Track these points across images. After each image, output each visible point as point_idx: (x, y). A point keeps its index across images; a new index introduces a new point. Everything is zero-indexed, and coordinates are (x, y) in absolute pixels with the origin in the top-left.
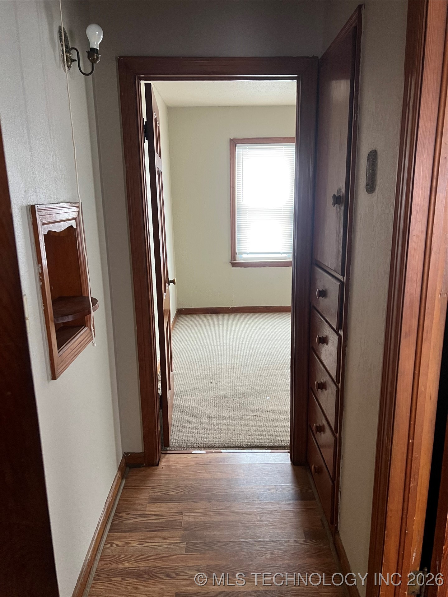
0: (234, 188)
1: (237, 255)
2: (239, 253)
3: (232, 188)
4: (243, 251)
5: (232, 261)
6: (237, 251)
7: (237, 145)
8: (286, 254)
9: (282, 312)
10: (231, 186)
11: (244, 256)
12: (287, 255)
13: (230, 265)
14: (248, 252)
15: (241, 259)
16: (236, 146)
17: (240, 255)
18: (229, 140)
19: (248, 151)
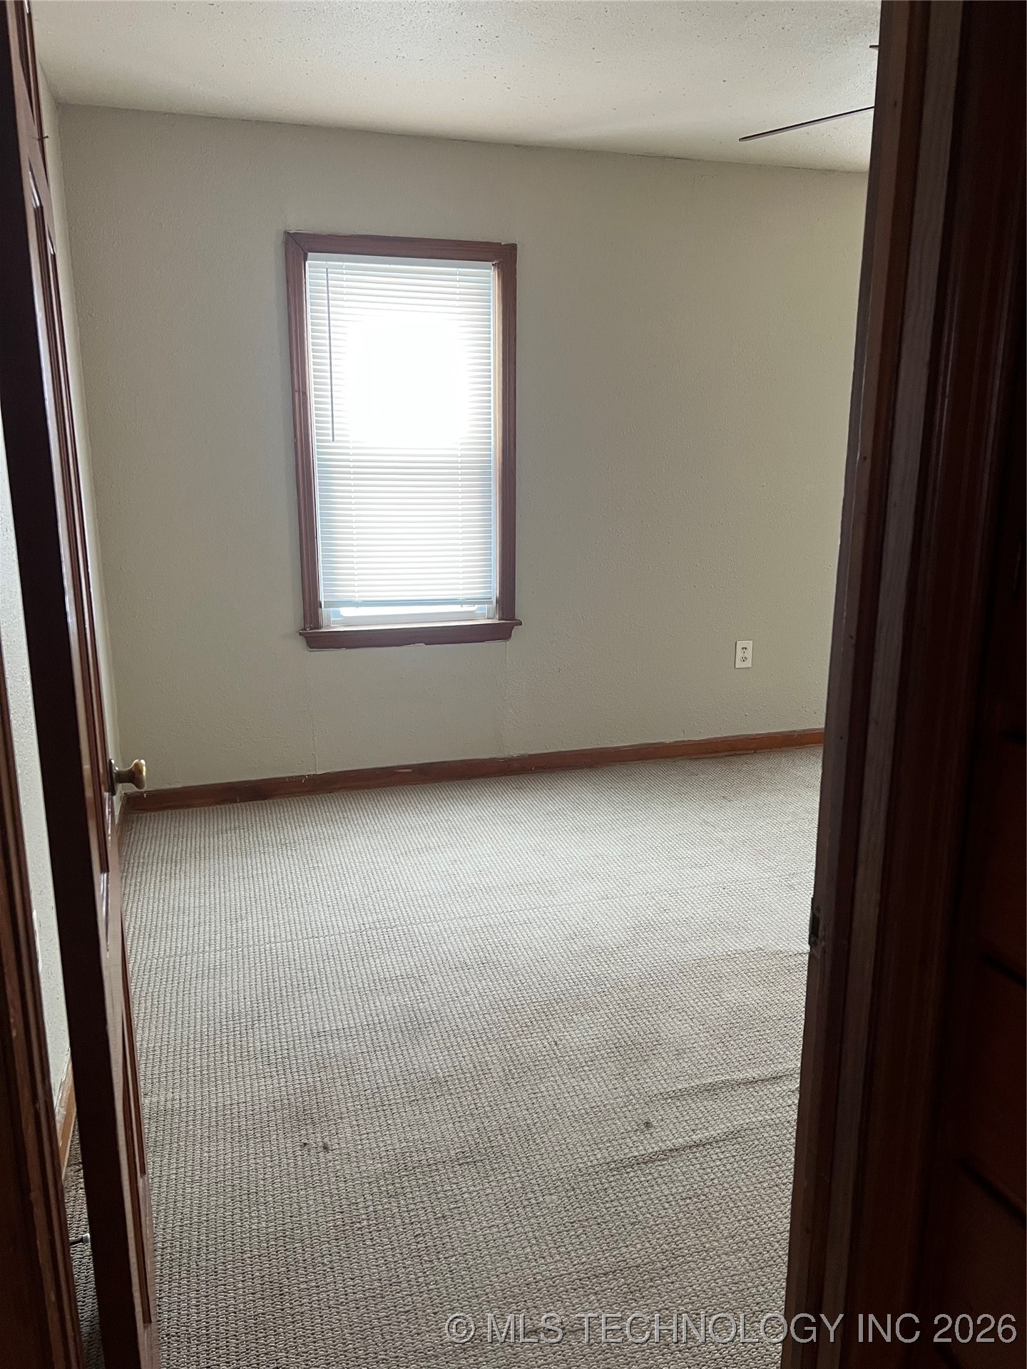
0: (305, 393)
1: (324, 611)
2: (329, 604)
3: (297, 394)
4: (342, 595)
5: (308, 631)
6: (322, 599)
7: (309, 254)
8: (475, 603)
9: (469, 778)
10: (296, 387)
11: (347, 612)
12: (477, 606)
13: (301, 643)
14: (357, 597)
15: (335, 622)
16: (305, 259)
17: (331, 609)
18: (281, 237)
19: (345, 277)
